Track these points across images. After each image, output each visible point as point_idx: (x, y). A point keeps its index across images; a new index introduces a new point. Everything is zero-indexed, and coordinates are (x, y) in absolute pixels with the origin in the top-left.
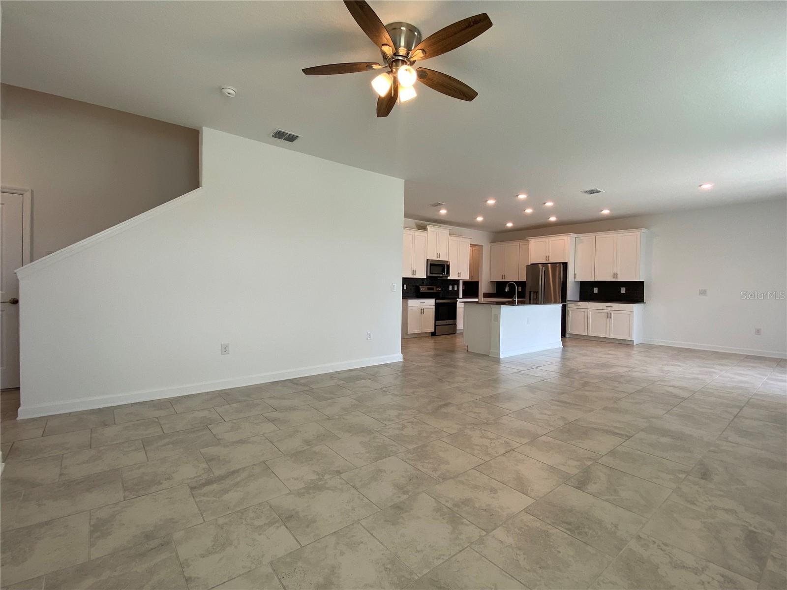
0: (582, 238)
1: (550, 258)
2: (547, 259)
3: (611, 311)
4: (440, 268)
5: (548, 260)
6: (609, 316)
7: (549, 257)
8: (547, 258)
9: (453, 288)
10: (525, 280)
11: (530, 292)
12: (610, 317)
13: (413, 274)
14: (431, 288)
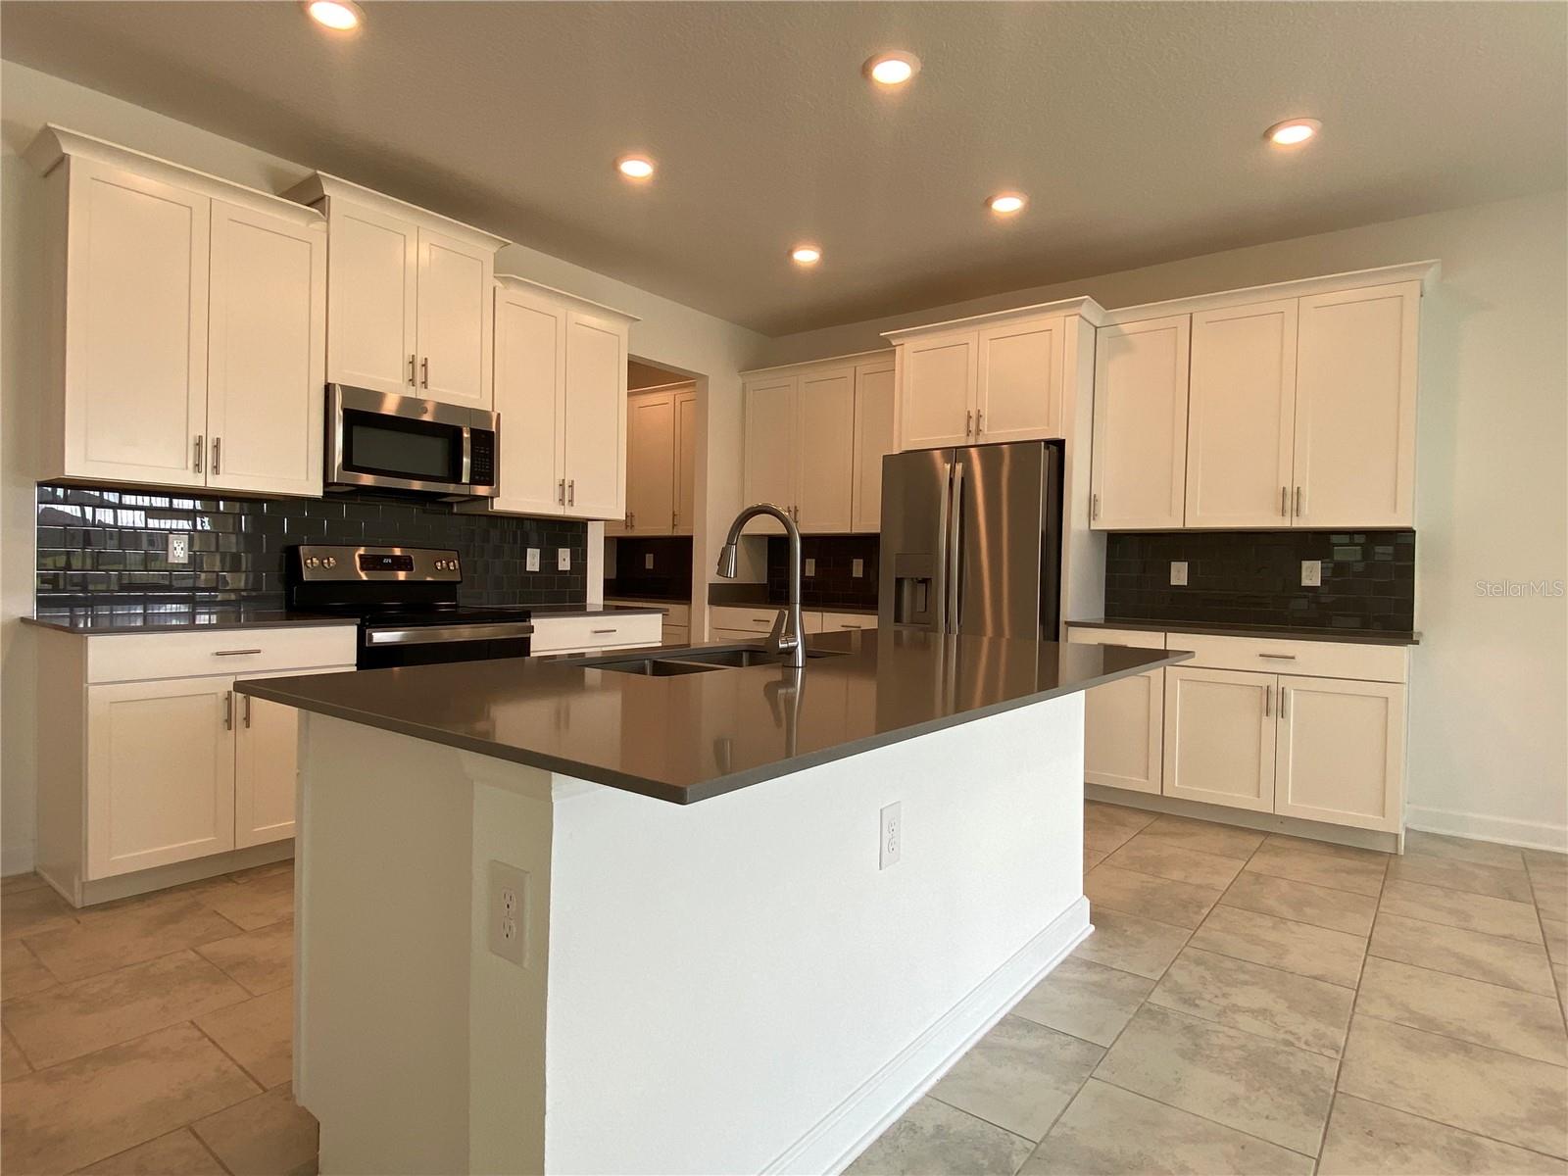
0: (1126, 328)
1: (984, 425)
2: (973, 427)
3: (1284, 681)
4: (438, 446)
5: (978, 431)
6: (1272, 703)
7: (979, 416)
8: (974, 421)
9: (549, 560)
10: (879, 531)
11: (899, 582)
12: (1283, 712)
13: (197, 464)
14: (386, 560)
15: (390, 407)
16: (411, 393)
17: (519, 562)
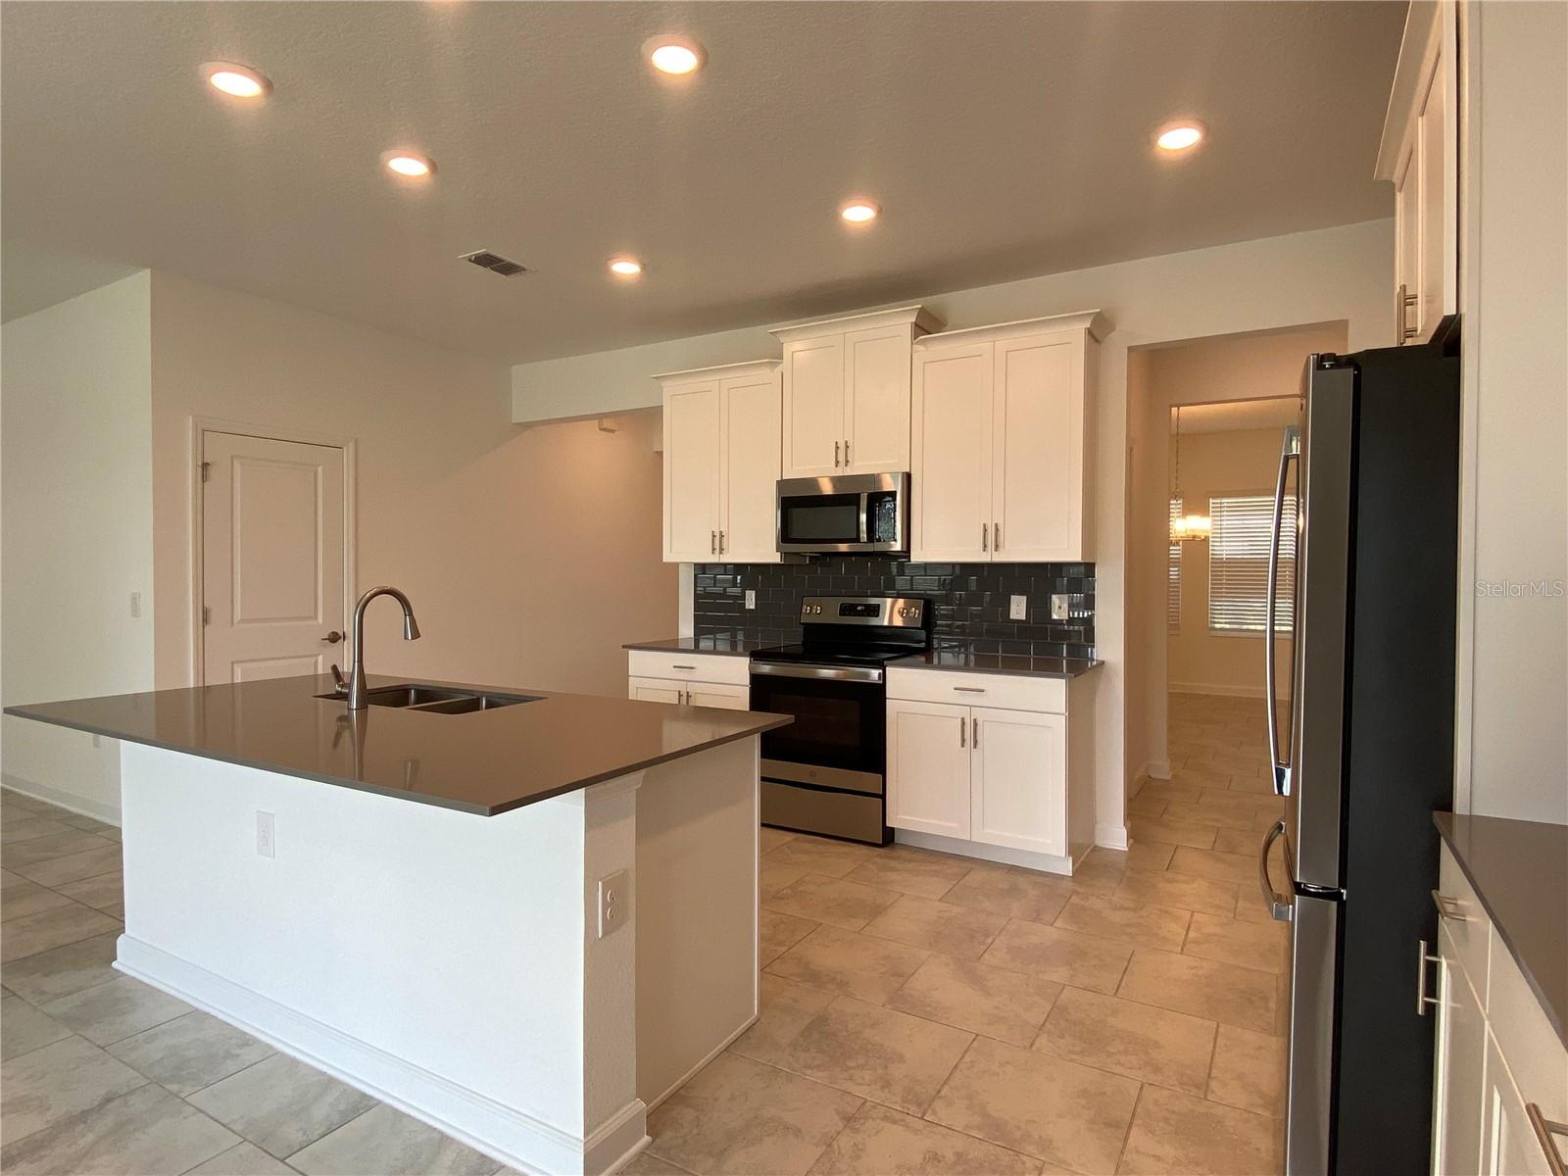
13: (714, 549)
14: (859, 608)
15: (827, 489)
16: (840, 472)
17: (1001, 609)
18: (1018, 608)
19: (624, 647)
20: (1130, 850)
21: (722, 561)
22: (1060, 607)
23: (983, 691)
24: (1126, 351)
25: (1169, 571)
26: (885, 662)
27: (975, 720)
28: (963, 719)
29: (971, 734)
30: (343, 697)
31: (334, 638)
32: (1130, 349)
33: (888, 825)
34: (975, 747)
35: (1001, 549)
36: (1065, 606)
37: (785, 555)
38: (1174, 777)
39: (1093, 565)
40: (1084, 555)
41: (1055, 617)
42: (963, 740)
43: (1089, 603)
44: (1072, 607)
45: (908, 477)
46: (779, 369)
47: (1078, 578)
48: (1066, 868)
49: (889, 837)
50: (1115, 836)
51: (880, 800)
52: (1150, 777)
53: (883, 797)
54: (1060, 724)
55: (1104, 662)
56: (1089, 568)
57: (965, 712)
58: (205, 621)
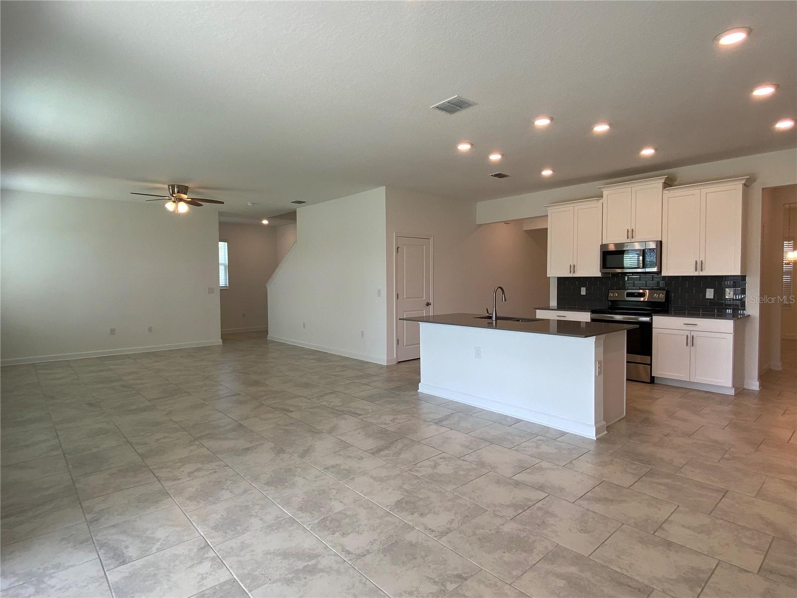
13: (570, 271)
14: (636, 294)
16: (629, 241)
17: (701, 294)
18: (710, 294)
19: (534, 308)
20: (760, 390)
21: (574, 276)
22: (729, 293)
23: (696, 325)
24: (761, 190)
25: (783, 277)
26: (652, 314)
27: (693, 336)
28: (687, 336)
29: (691, 341)
30: (490, 318)
31: (428, 304)
32: (763, 189)
33: (653, 375)
34: (692, 346)
35: (703, 270)
36: (732, 293)
37: (603, 273)
38: (783, 370)
39: (745, 276)
40: (741, 272)
41: (727, 297)
42: (687, 343)
43: (743, 292)
44: (735, 294)
45: (660, 244)
46: (601, 201)
47: (739, 282)
48: (732, 392)
49: (652, 380)
50: (754, 385)
51: (649, 366)
52: (771, 369)
53: (651, 365)
54: (730, 338)
55: (749, 315)
56: (743, 278)
57: (688, 333)
58: (398, 298)
